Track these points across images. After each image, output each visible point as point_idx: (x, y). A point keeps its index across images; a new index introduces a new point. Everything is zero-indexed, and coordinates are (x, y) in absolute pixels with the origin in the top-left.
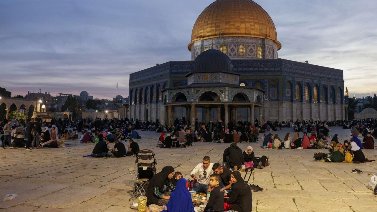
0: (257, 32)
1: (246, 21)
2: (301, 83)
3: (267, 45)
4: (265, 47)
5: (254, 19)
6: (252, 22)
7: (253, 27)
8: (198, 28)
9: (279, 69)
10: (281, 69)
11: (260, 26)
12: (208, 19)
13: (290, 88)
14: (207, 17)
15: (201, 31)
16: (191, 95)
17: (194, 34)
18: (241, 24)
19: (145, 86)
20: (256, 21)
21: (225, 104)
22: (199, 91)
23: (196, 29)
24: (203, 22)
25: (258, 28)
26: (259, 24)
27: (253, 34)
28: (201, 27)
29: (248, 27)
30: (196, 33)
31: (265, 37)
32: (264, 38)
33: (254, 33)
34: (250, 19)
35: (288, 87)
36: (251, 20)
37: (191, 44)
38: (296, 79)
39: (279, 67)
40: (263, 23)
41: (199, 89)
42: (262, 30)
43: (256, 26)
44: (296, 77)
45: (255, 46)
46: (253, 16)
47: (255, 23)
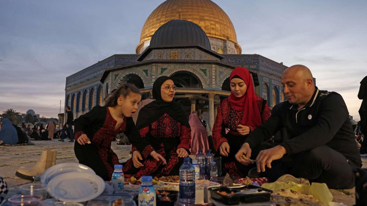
0: (218, 32)
1: (206, 19)
2: (278, 87)
3: (229, 48)
4: (226, 50)
5: (214, 18)
6: (212, 20)
7: (214, 27)
8: (149, 26)
9: (255, 67)
10: (257, 67)
11: (221, 25)
12: (161, 16)
13: (266, 93)
14: (160, 14)
15: (152, 30)
16: (151, 76)
17: (144, 35)
18: (201, 22)
19: (83, 90)
20: (216, 20)
21: (210, 93)
22: (165, 69)
23: (147, 28)
24: (155, 19)
25: (219, 28)
26: (220, 23)
27: (213, 34)
28: (153, 25)
29: (208, 26)
30: (147, 33)
31: (227, 39)
32: (225, 39)
33: (215, 33)
34: (210, 17)
35: (264, 90)
36: (211, 19)
37: (140, 46)
38: (273, 81)
39: (256, 65)
40: (225, 23)
41: (165, 66)
42: (223, 31)
43: (217, 25)
44: (273, 79)
45: (216, 48)
46: (213, 14)
47: (216, 22)
